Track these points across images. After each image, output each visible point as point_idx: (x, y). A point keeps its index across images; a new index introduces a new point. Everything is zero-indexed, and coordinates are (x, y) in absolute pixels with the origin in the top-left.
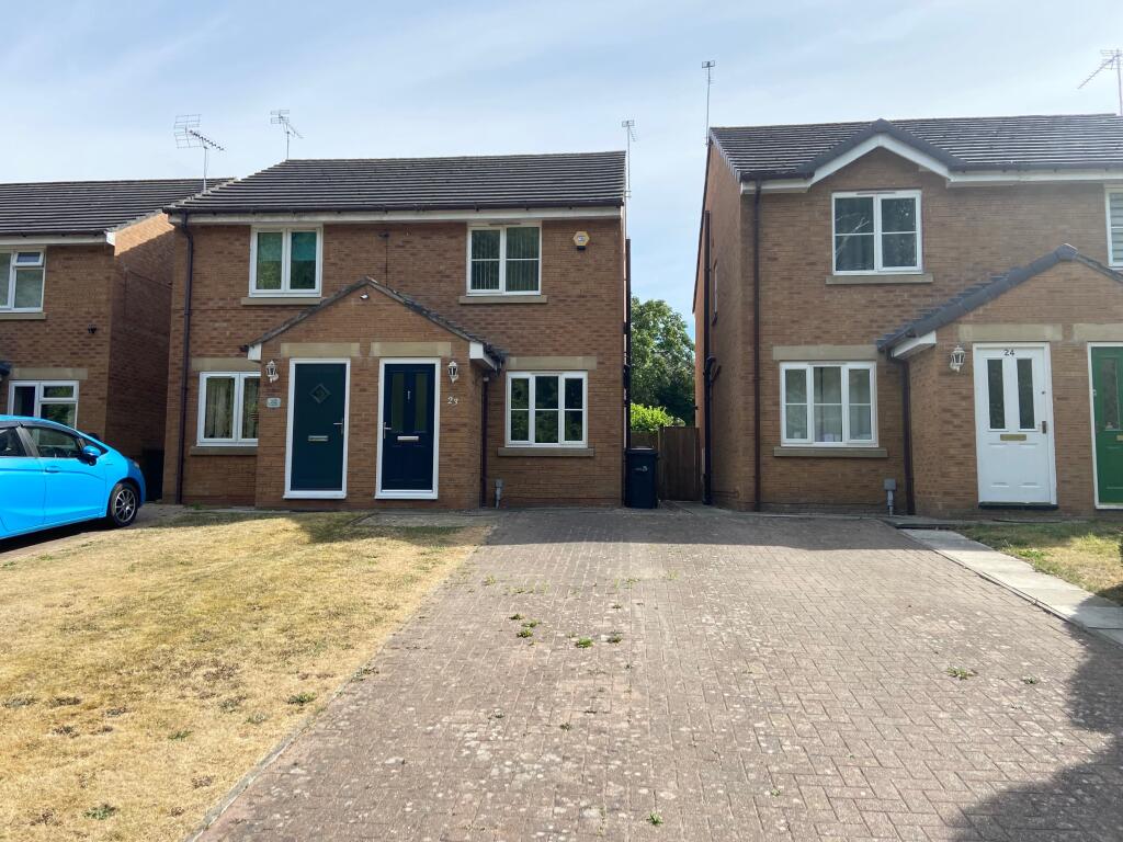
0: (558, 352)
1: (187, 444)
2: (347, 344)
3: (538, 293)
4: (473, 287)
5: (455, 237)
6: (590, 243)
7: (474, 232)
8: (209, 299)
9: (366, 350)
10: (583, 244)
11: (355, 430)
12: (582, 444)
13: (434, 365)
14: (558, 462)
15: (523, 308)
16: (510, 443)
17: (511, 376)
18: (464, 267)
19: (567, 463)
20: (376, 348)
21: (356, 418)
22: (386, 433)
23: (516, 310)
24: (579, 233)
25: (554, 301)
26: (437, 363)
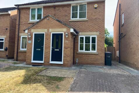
0: (90, 31)
1: (18, 50)
2: (44, 29)
3: (86, 18)
4: (72, 18)
5: (69, 7)
6: (98, 7)
7: (72, 6)
8: (23, 22)
9: (48, 31)
10: (96, 7)
11: (46, 48)
12: (95, 51)
13: (62, 34)
14: (90, 55)
15: (83, 22)
16: (80, 51)
17: (80, 36)
18: (70, 14)
19: (92, 55)
20: (50, 30)
21: (46, 45)
22: (52, 49)
23: (81, 22)
24: (95, 5)
25: (89, 20)
26: (63, 33)
